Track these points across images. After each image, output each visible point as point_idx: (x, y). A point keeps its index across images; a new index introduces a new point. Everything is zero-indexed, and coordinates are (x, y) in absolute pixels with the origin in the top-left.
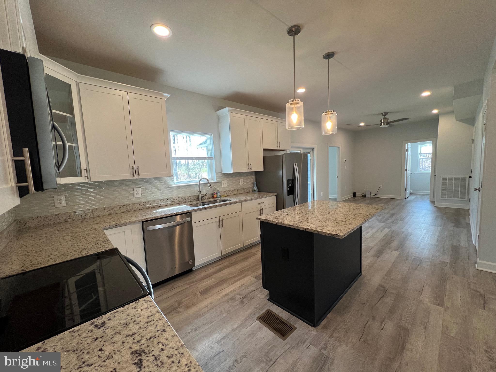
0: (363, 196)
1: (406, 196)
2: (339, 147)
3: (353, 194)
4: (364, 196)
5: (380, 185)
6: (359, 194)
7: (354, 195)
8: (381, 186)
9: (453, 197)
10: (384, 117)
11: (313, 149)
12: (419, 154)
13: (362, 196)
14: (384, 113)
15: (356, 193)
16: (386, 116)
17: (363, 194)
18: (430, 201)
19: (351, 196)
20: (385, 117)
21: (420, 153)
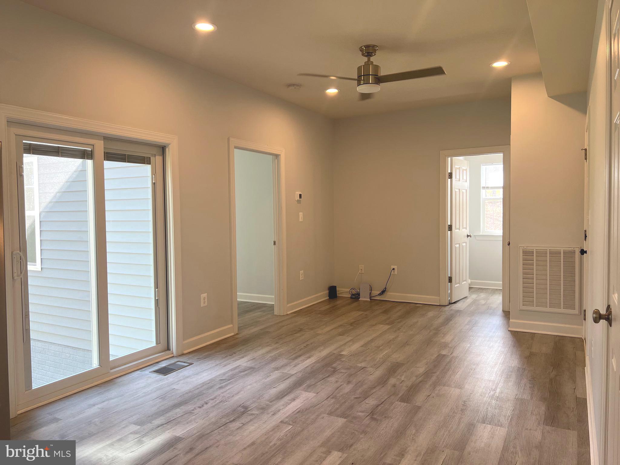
0: (352, 295)
1: (451, 298)
2: (277, 156)
3: (327, 292)
4: (356, 297)
5: (393, 267)
6: (344, 292)
7: (332, 292)
8: (394, 269)
9: (548, 306)
10: (366, 59)
11: (162, 149)
12: (484, 188)
13: (351, 298)
14: (364, 46)
15: (336, 287)
16: (372, 59)
17: (354, 292)
18: (503, 311)
19: (323, 295)
20: (369, 60)
21: (484, 186)
